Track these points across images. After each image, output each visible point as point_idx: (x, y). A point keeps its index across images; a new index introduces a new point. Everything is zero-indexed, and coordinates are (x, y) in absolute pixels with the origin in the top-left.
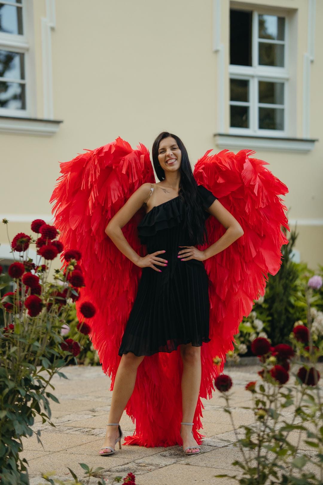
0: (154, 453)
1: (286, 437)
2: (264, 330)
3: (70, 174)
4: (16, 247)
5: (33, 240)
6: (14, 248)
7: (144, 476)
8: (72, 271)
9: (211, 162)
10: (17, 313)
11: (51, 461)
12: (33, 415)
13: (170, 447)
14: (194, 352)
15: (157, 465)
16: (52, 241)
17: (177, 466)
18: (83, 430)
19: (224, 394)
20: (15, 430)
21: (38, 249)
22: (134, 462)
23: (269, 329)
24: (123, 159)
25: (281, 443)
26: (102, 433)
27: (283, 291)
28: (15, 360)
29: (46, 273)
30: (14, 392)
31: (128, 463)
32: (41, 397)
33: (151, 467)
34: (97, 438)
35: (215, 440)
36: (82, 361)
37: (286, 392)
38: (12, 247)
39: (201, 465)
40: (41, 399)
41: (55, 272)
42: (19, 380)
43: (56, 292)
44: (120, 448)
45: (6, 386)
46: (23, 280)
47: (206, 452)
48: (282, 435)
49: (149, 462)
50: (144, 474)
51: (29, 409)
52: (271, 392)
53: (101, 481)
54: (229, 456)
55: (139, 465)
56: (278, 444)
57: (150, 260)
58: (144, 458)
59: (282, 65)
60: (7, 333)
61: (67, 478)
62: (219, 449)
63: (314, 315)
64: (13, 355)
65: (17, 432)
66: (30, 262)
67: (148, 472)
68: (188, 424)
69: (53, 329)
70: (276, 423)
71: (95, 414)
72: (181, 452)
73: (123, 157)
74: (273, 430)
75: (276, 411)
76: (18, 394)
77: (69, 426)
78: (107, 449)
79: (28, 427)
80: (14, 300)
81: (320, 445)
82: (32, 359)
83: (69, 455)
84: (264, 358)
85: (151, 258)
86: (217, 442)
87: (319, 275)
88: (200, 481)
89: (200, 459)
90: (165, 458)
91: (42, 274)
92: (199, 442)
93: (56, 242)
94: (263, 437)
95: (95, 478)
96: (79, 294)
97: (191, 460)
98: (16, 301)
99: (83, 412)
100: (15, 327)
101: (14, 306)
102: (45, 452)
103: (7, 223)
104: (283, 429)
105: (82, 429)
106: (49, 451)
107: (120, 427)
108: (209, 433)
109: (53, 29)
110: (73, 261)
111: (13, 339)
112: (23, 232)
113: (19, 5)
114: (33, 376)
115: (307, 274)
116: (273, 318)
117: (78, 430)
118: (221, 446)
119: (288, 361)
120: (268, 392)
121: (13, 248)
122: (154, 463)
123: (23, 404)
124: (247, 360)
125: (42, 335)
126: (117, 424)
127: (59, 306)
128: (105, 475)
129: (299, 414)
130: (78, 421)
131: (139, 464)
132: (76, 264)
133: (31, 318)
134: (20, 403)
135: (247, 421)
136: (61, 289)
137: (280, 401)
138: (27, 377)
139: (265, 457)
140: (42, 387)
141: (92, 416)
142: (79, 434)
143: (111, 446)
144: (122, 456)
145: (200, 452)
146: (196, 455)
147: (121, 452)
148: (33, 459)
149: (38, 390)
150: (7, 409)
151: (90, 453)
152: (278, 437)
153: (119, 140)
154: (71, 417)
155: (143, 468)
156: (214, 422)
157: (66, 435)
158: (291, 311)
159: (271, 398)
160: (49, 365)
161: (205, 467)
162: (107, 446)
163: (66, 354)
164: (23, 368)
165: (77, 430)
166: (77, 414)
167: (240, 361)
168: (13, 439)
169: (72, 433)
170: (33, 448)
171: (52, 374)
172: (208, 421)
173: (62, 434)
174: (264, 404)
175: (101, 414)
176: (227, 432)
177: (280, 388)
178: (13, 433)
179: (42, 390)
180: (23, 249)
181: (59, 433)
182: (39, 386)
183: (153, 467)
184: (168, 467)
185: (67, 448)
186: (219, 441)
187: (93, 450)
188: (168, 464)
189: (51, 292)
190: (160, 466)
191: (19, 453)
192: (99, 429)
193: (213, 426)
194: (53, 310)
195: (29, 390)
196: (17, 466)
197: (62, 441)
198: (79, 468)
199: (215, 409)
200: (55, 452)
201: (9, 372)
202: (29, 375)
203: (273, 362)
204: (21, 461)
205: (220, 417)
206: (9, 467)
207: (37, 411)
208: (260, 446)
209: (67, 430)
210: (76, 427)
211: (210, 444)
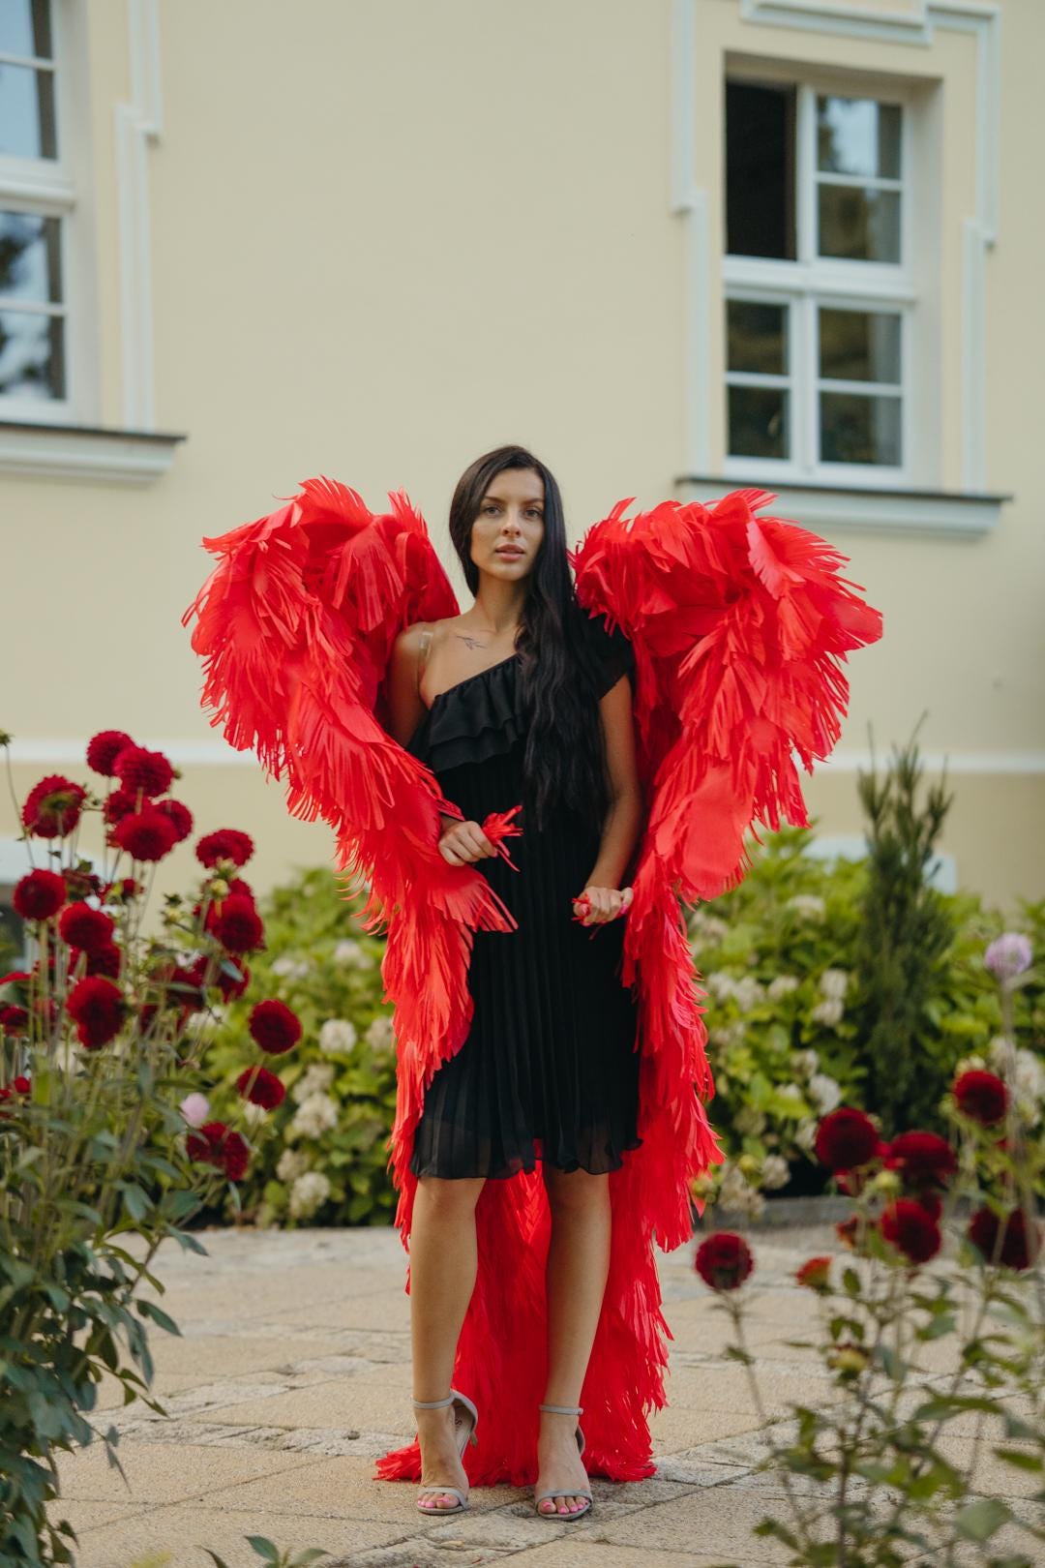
0: (490, 1507)
1: (933, 1438)
4: (36, 822)
5: (92, 799)
6: (32, 826)
8: (222, 897)
10: (40, 1038)
11: (151, 1536)
12: (92, 1378)
15: (502, 1544)
16: (156, 801)
17: (569, 1548)
18: (256, 1434)
19: (727, 1299)
20: (31, 1424)
21: (111, 827)
22: (424, 1534)
25: (915, 1462)
26: (319, 1443)
27: (903, 984)
28: (33, 1191)
29: (137, 903)
30: (32, 1299)
31: (404, 1540)
32: (119, 1315)
33: (479, 1551)
34: (303, 1458)
35: (691, 1462)
36: (249, 1213)
37: (931, 1291)
38: (23, 823)
39: (646, 1544)
40: (121, 1321)
41: (167, 904)
42: (45, 1261)
43: (168, 968)
45: (4, 1278)
46: (61, 927)
47: (663, 1502)
48: (918, 1434)
49: (473, 1535)
51: (79, 1355)
52: (882, 1293)
54: (738, 1514)
55: (440, 1544)
56: (908, 1463)
58: (460, 1522)
59: (892, 255)
60: (6, 1104)
62: (704, 1491)
64: (29, 1176)
65: (41, 1431)
66: (84, 871)
68: (560, 1411)
69: (160, 1089)
70: (898, 1391)
71: (295, 1383)
74: (887, 1417)
75: (898, 1352)
76: (44, 1304)
77: (209, 1422)
79: (78, 1416)
80: (30, 997)
82: (91, 1188)
83: (211, 1514)
84: (858, 1177)
86: (697, 1469)
87: (1021, 931)
89: (641, 1525)
90: (526, 1522)
91: (125, 909)
93: (169, 804)
94: (855, 1437)
96: (246, 975)
97: (613, 1526)
98: (39, 999)
99: (253, 1376)
100: (33, 1083)
101: (31, 1014)
102: (130, 1507)
103: (9, 744)
104: (923, 1412)
105: (251, 1431)
106: (146, 1503)
108: (669, 1440)
109: (152, 140)
110: (226, 864)
111: (26, 1121)
112: (59, 774)
113: (43, 64)
114: (94, 1247)
116: (873, 1072)
117: (239, 1434)
118: (711, 1484)
120: (873, 1292)
121: (27, 824)
122: (491, 1536)
123: (59, 1340)
124: (787, 1207)
125: (123, 1109)
127: (178, 1013)
129: (975, 1363)
130: (238, 1404)
131: (443, 1541)
133: (88, 1055)
134: (51, 1336)
137: (911, 1320)
138: (75, 1249)
139: (863, 1506)
140: (122, 1281)
141: (283, 1390)
142: (243, 1448)
144: (386, 1517)
145: (643, 1502)
147: (382, 1503)
148: (92, 1529)
149: (108, 1293)
150: (9, 1354)
151: (279, 1507)
152: (906, 1440)
154: (216, 1392)
155: (455, 1554)
156: (685, 1406)
157: (198, 1449)
158: (931, 1046)
159: (879, 1310)
160: (147, 1209)
161: (659, 1549)
163: (203, 1173)
165: (237, 1432)
166: (237, 1382)
167: (766, 1213)
168: (25, 1454)
169: (219, 1443)
170: (90, 1494)
171: (155, 1241)
173: (186, 1447)
174: (858, 1330)
175: (316, 1382)
176: (728, 1437)
177: (912, 1276)
178: (27, 1437)
179: (123, 1294)
180: (61, 829)
181: (176, 1443)
182: (114, 1278)
183: (490, 1553)
184: (538, 1549)
185: (202, 1491)
186: (705, 1466)
187: (289, 1498)
188: (537, 1540)
189: (153, 968)
190: (510, 1548)
191: (46, 1504)
192: (308, 1431)
193: (683, 1419)
194: (159, 1027)
195: (80, 1292)
196: (41, 1545)
197: (186, 1470)
198: (243, 1557)
199: (687, 1364)
200: (163, 1505)
201: (13, 1233)
202: (79, 1243)
203: (887, 1190)
204: (54, 1529)
205: (705, 1390)
206: (15, 1547)
207: (106, 1361)
208: (846, 1470)
209: (202, 1433)
210: (232, 1426)
211: (674, 1477)
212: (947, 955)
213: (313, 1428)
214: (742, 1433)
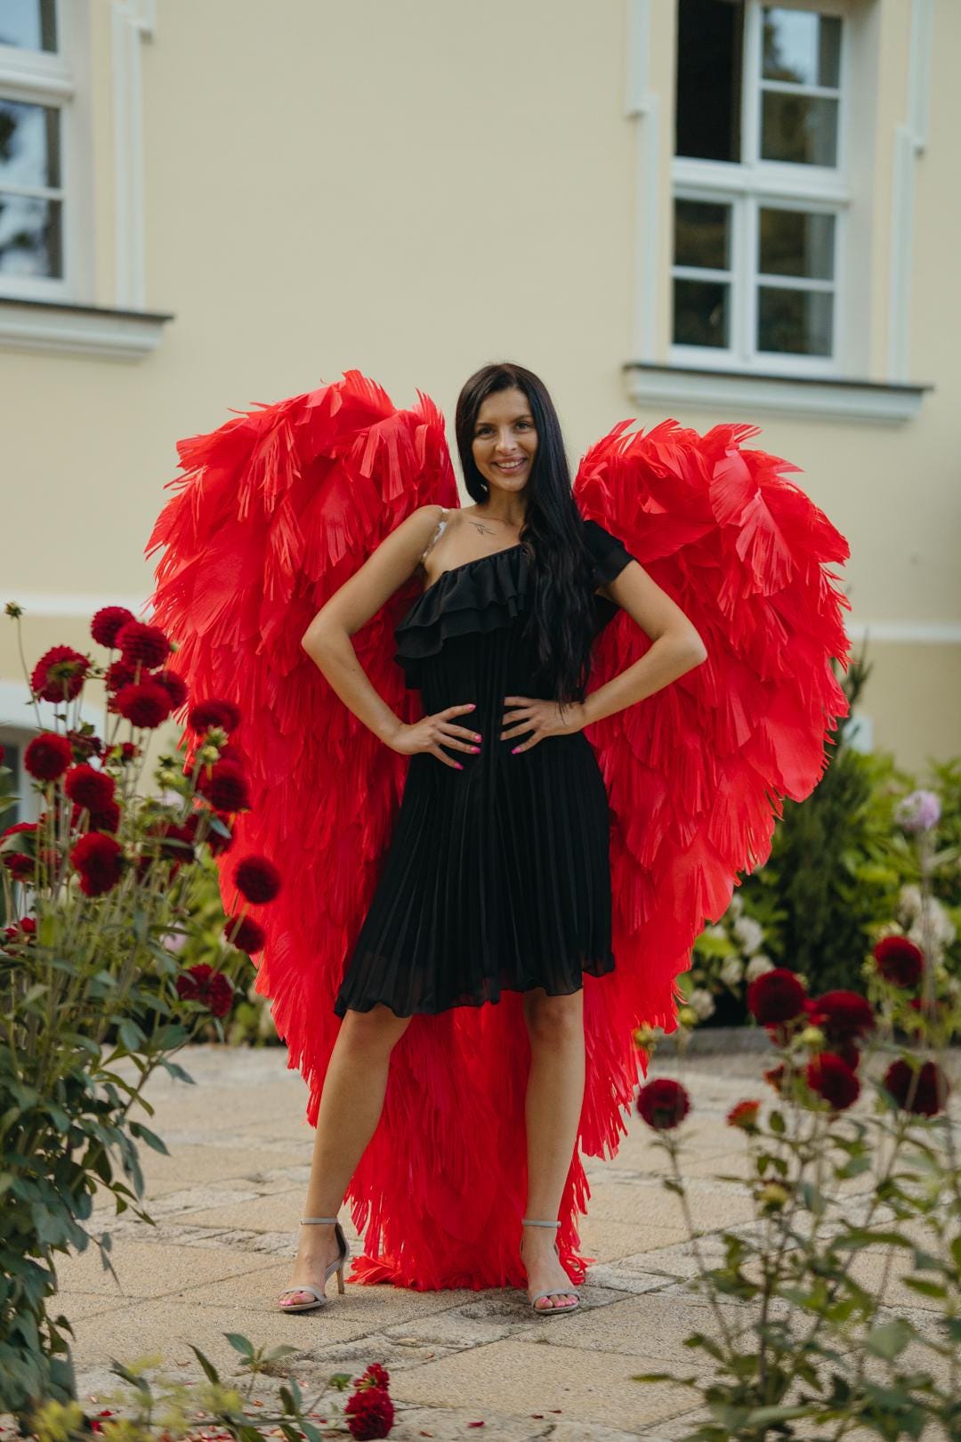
0: (442, 1308)
1: (847, 1265)
2: (765, 949)
3: (204, 475)
4: (44, 688)
5: (95, 668)
6: (40, 691)
7: (412, 1375)
8: (213, 762)
9: (628, 456)
10: (45, 884)
11: (136, 1326)
12: (88, 1190)
13: (490, 1292)
14: (561, 1011)
15: (452, 1342)
16: (153, 672)
17: (513, 1347)
18: (230, 1236)
19: (665, 1137)
20: (34, 1230)
21: (112, 695)
22: (382, 1331)
23: (779, 947)
24: (364, 434)
25: (831, 1285)
26: (287, 1246)
27: (822, 836)
28: (37, 1023)
29: (135, 765)
30: (35, 1118)
31: (364, 1337)
32: (114, 1135)
33: (432, 1348)
34: (272, 1260)
35: (624, 1271)
37: (851, 1135)
38: (32, 688)
39: (582, 1346)
40: (116, 1140)
41: (162, 765)
42: (48, 1085)
43: (163, 824)
44: (341, 1291)
45: (11, 1101)
46: (66, 785)
47: (598, 1307)
48: (834, 1261)
49: (426, 1333)
50: (412, 1368)
51: (78, 1169)
52: (805, 1133)
53: (289, 1388)
54: (665, 1319)
55: (397, 1341)
56: (824, 1286)
57: (431, 731)
58: (413, 1322)
59: (829, 159)
60: (12, 943)
61: (184, 1375)
62: (635, 1298)
63: (913, 908)
64: (35, 1010)
65: (43, 1237)
66: (87, 734)
67: (425, 1361)
68: (542, 1223)
69: (153, 934)
70: (817, 1224)
71: (264, 1190)
72: (521, 1305)
73: (367, 426)
74: (807, 1247)
75: (818, 1188)
76: (47, 1124)
77: (186, 1225)
78: (302, 1292)
79: (75, 1225)
80: (37, 847)
81: (952, 1290)
82: (89, 1021)
83: (190, 1308)
84: (785, 1031)
85: (434, 726)
86: (628, 1278)
87: (930, 789)
88: (579, 1391)
89: (577, 1328)
90: (474, 1323)
91: (124, 769)
92: (577, 1278)
93: (165, 676)
94: (777, 1265)
95: (266, 1377)
96: (233, 832)
97: (554, 1328)
98: (45, 848)
99: (227, 1183)
100: (39, 925)
101: (38, 862)
102: (116, 1300)
103: (20, 616)
104: (839, 1242)
105: (225, 1233)
106: (131, 1297)
107: (340, 1227)
108: (604, 1250)
109: (146, 37)
110: (217, 732)
111: (32, 959)
112: (66, 645)
114: (92, 1074)
115: (893, 785)
116: (792, 915)
117: (215, 1236)
118: (641, 1291)
119: (858, 1042)
120: (796, 1132)
121: (35, 690)
122: (442, 1336)
123: (59, 1156)
124: (712, 1037)
125: (120, 951)
126: (332, 1221)
127: (171, 866)
128: (296, 1370)
129: (886, 1198)
130: (213, 1209)
131: (399, 1338)
132: (224, 742)
133: (87, 900)
134: (51, 1151)
135: (717, 1217)
136: (179, 814)
137: (831, 1159)
138: (75, 1075)
139: (784, 1325)
140: (116, 1104)
141: (253, 1197)
142: (218, 1249)
143: (315, 1284)
144: (348, 1315)
145: (579, 1307)
146: (566, 1314)
147: (344, 1302)
148: (83, 1318)
149: (104, 1115)
150: (14, 1169)
151: (251, 1304)
152: (823, 1266)
153: (353, 376)
154: (193, 1197)
155: (410, 1350)
156: (618, 1219)
157: (178, 1249)
158: (846, 893)
159: (803, 1150)
160: (141, 1041)
161: (594, 1350)
162: (302, 1285)
163: (191, 1010)
164: (60, 1049)
165: (213, 1234)
166: (211, 1188)
167: (692, 1041)
168: (28, 1256)
169: (197, 1244)
170: (82, 1287)
171: (147, 1069)
172: (602, 1217)
173: (167, 1247)
174: (782, 1166)
175: (283, 1189)
176: (657, 1248)
177: (832, 1120)
178: (31, 1242)
179: (116, 1117)
180: (66, 695)
181: (157, 1243)
182: (109, 1101)
183: (439, 1348)
184: (485, 1348)
185: (182, 1286)
186: (635, 1274)
187: (260, 1296)
188: (484, 1340)
189: (149, 825)
190: (459, 1346)
191: (47, 1300)
192: (277, 1235)
193: (616, 1231)
194: (154, 876)
195: (79, 1114)
196: (42, 1337)
197: (166, 1267)
198: (219, 1348)
199: (621, 1180)
200: (146, 1299)
201: (20, 1060)
202: (79, 1070)
203: (812, 1044)
204: (52, 1323)
205: (636, 1205)
206: (18, 1339)
207: (101, 1175)
208: (769, 1291)
209: (181, 1234)
210: (208, 1228)
211: (608, 1285)
212: (863, 810)
213: (281, 1233)
214: (669, 1245)
